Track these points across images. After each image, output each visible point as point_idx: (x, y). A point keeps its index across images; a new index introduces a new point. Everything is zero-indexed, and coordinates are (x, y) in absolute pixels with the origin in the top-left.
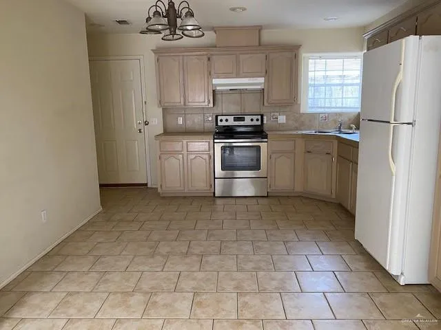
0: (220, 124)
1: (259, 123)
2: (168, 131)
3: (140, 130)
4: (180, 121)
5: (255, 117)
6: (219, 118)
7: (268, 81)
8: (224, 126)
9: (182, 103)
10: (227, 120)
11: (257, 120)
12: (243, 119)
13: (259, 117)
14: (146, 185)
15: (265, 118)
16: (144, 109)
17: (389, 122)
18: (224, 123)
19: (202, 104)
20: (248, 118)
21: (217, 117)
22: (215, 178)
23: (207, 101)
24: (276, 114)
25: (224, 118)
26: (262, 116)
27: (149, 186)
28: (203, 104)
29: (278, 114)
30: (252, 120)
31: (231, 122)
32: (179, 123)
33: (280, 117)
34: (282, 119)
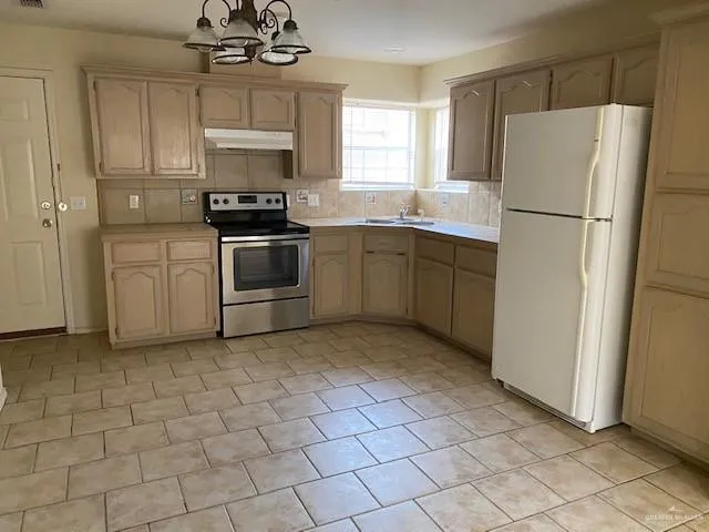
0: (214, 207)
1: (281, 206)
2: (110, 221)
3: (46, 221)
4: (135, 201)
5: (273, 197)
6: (212, 197)
7: (298, 139)
9: (147, 169)
10: (226, 201)
11: (277, 201)
12: (253, 200)
13: (280, 196)
14: (64, 329)
15: (288, 197)
17: (580, 217)
18: (221, 207)
19: (185, 172)
20: (261, 198)
21: (206, 195)
22: (221, 305)
23: (194, 166)
24: (304, 191)
25: (221, 197)
26: (284, 195)
27: (70, 331)
28: (189, 172)
29: (307, 191)
30: (269, 201)
31: (234, 204)
32: (131, 207)
33: (310, 197)
34: (314, 200)
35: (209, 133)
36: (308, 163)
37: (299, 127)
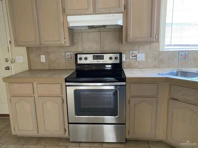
0: (79, 62)
1: (118, 61)
2: (33, 68)
4: (43, 58)
5: (113, 56)
6: (79, 56)
8: (84, 64)
11: (116, 58)
13: (118, 55)
16: (11, 55)
18: (83, 62)
21: (76, 55)
22: (69, 123)
24: (135, 52)
25: (83, 56)
26: (121, 54)
29: (136, 52)
30: (111, 58)
31: (90, 60)
32: (42, 61)
33: (138, 55)
34: (141, 57)
35: (70, 19)
36: (133, 33)
37: (127, 11)
